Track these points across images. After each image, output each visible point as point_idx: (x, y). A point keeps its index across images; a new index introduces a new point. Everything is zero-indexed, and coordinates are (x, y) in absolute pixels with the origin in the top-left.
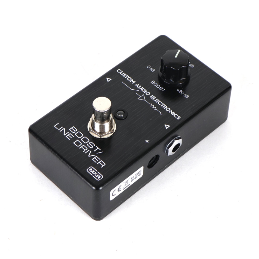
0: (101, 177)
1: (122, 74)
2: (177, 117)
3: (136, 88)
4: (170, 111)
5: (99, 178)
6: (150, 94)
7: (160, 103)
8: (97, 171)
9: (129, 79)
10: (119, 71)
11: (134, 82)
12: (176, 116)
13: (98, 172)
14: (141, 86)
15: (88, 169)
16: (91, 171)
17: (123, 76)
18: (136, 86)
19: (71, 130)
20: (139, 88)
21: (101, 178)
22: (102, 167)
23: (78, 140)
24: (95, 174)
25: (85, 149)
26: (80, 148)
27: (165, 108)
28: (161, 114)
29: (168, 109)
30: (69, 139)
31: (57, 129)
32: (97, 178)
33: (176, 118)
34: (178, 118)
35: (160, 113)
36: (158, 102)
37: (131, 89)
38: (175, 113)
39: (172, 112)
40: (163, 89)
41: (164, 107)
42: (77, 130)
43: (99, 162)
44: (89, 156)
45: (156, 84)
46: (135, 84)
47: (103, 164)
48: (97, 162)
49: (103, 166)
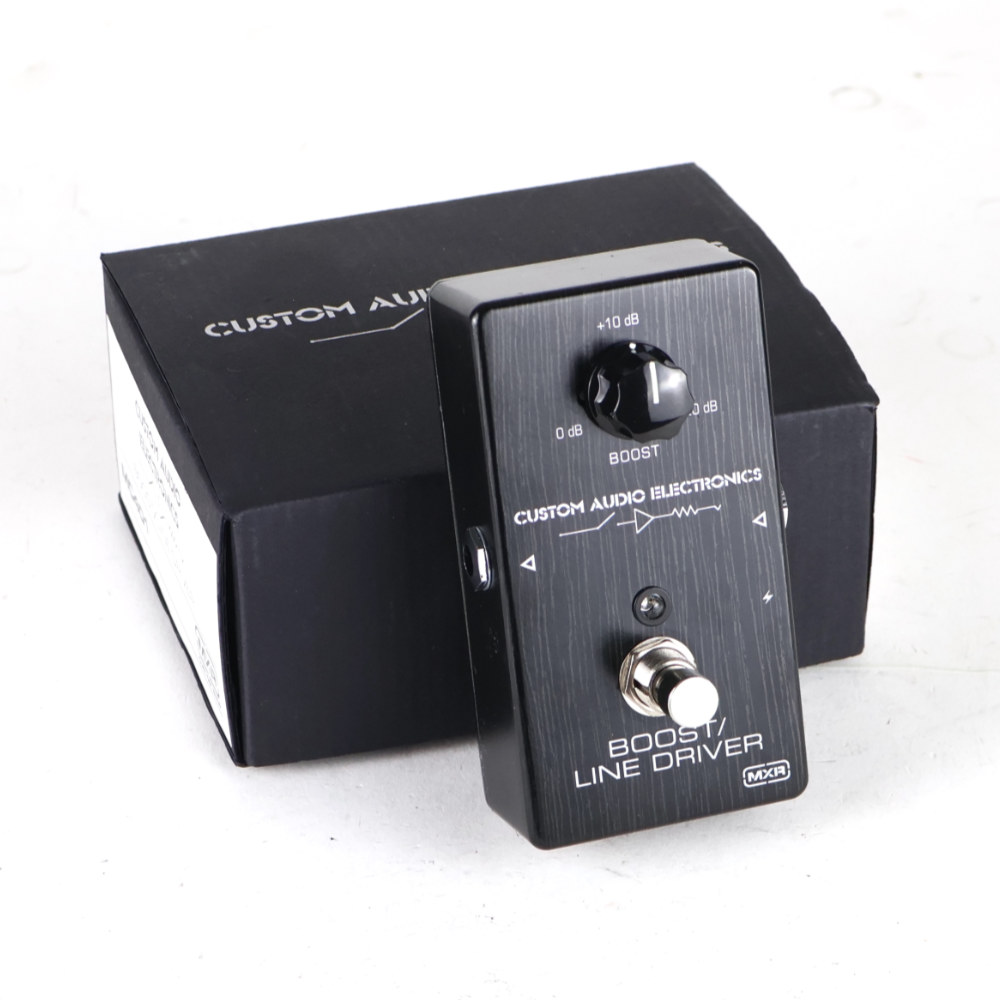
0: (785, 765)
1: (536, 519)
2: (752, 475)
3: (601, 514)
4: (725, 481)
5: (783, 772)
6: (642, 493)
7: (686, 488)
8: (763, 765)
9: (563, 510)
10: (521, 518)
11: (581, 506)
12: (748, 476)
13: (769, 764)
14: (605, 498)
15: (745, 781)
16: (756, 779)
17: (542, 519)
18: (595, 509)
19: (615, 752)
20: (606, 506)
21: (789, 767)
22: (761, 747)
23: (654, 757)
24: (768, 773)
25: (689, 753)
26: (678, 764)
27: (709, 488)
28: (718, 509)
29: (717, 482)
30: (638, 774)
31: (590, 784)
32: (780, 776)
33: (754, 481)
34: (757, 476)
35: (714, 509)
36: (680, 491)
37: (598, 528)
38: (738, 473)
40: (652, 451)
41: (705, 487)
42: (625, 741)
43: (746, 745)
44: (714, 757)
45: (625, 456)
46: (587, 506)
47: (756, 739)
48: (742, 748)
49: (763, 742)
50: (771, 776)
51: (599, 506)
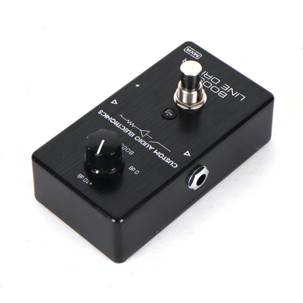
1: (171, 161)
3: (153, 145)
4: (111, 119)
5: (188, 49)
6: (135, 138)
7: (123, 128)
9: (161, 156)
10: (175, 165)
11: (155, 152)
12: (104, 114)
13: (190, 54)
14: (147, 147)
15: (201, 57)
16: (197, 54)
17: (169, 160)
18: (153, 147)
20: (149, 145)
21: (185, 49)
22: (186, 59)
24: (192, 52)
26: (212, 76)
27: (117, 122)
28: (122, 115)
29: (113, 121)
30: (225, 84)
31: (241, 95)
32: (190, 49)
33: (104, 112)
34: (101, 112)
35: (122, 116)
36: (125, 129)
37: (158, 143)
38: (105, 117)
39: (108, 118)
41: (118, 123)
42: (218, 94)
45: (128, 150)
46: (154, 150)
49: (184, 60)
50: (192, 51)
51: (151, 147)
